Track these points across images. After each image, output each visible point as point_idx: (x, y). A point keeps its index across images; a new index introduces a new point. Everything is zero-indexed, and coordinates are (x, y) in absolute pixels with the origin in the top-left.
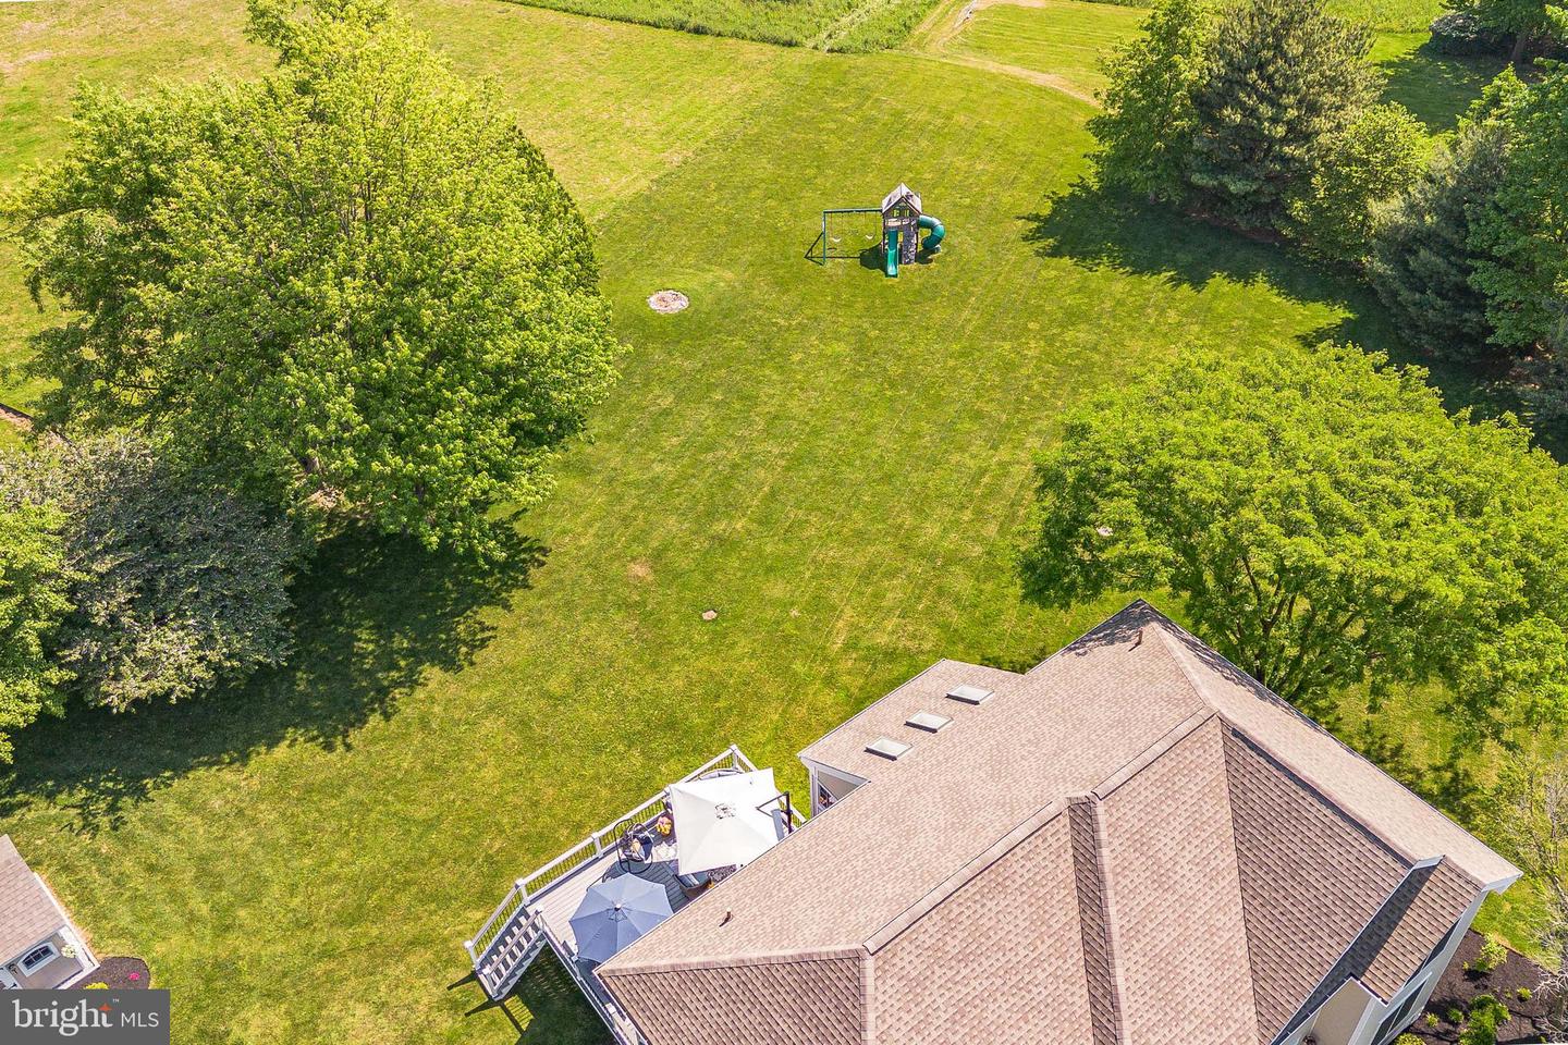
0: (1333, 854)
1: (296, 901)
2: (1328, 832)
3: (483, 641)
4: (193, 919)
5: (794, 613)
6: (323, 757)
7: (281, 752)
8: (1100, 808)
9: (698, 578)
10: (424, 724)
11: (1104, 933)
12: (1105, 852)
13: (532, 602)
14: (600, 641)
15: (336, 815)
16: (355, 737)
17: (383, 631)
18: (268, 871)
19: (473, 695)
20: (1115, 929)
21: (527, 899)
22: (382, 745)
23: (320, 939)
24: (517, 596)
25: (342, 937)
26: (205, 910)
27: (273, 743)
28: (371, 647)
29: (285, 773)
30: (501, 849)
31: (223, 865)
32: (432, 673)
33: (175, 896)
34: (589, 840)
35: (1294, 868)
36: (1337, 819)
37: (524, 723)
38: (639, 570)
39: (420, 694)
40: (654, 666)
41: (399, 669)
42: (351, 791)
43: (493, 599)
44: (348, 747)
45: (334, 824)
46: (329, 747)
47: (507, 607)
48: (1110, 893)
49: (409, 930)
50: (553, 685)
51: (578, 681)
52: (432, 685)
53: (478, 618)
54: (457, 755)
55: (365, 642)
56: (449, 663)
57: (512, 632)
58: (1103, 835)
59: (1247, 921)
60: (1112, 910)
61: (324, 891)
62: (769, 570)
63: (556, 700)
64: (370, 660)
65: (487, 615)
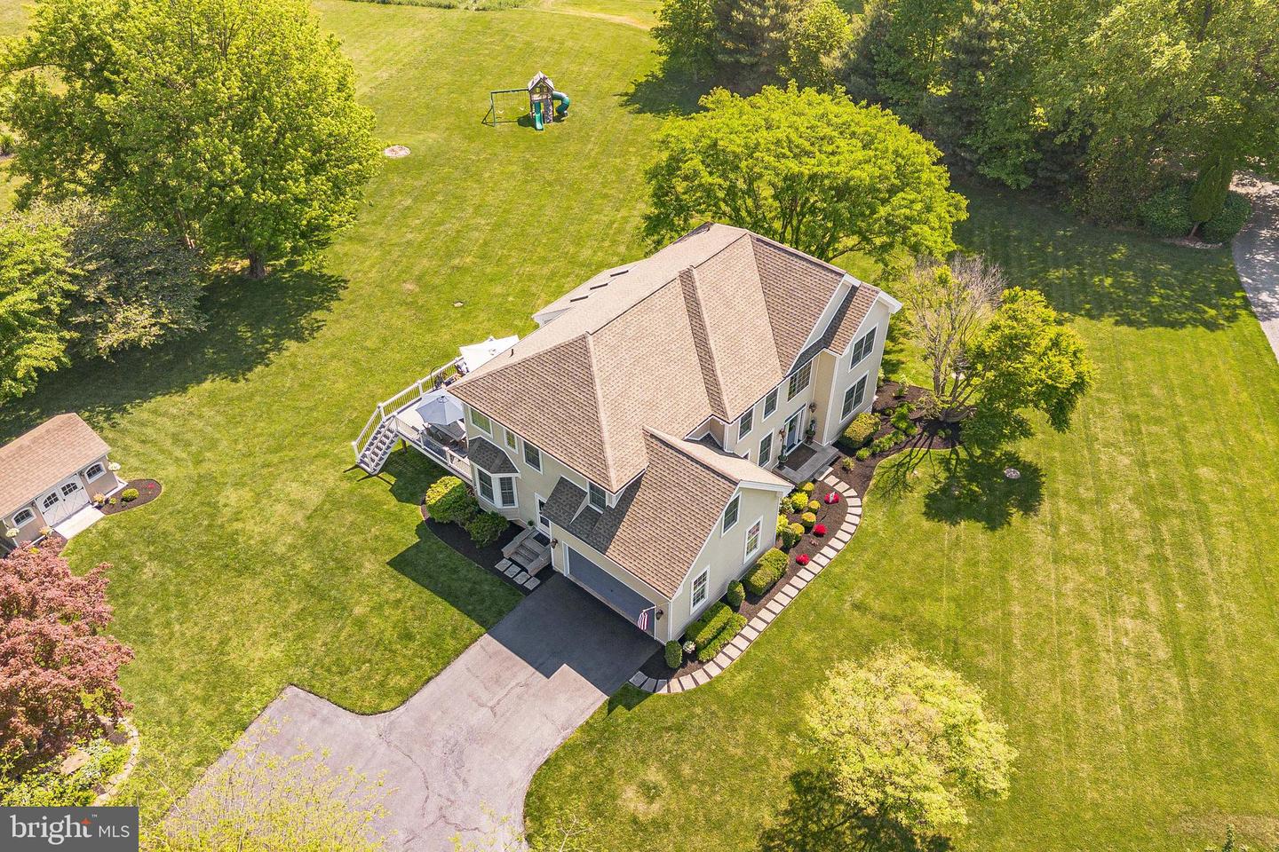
0: (808, 280)
1: (240, 447)
2: (806, 273)
3: (319, 327)
4: (177, 459)
5: (510, 299)
6: (233, 385)
7: (207, 385)
8: (695, 272)
9: (447, 288)
10: (293, 367)
11: (703, 327)
12: (699, 291)
13: (345, 306)
14: (393, 321)
15: (251, 409)
16: (249, 375)
17: (254, 325)
18: (218, 436)
19: (321, 352)
20: (707, 323)
21: (384, 419)
22: (269, 378)
23: (259, 461)
24: (334, 304)
25: (275, 459)
26: (184, 455)
27: (200, 381)
28: (249, 334)
29: (212, 395)
30: (356, 417)
31: (189, 436)
32: (292, 345)
33: (162, 451)
34: (416, 385)
35: (791, 293)
36: (808, 265)
37: (355, 362)
38: (409, 286)
39: (286, 353)
40: (430, 331)
41: (268, 343)
42: (258, 399)
43: (320, 307)
44: (247, 380)
45: (252, 413)
46: (236, 381)
47: (329, 310)
48: (703, 309)
49: (313, 452)
50: (369, 344)
51: (384, 341)
52: (292, 349)
53: (313, 316)
54: (319, 379)
55: (244, 332)
56: (299, 338)
57: (337, 321)
58: (697, 284)
59: (771, 323)
60: (705, 316)
61: (256, 440)
62: (491, 280)
63: (373, 351)
64: (250, 340)
65: (318, 315)
